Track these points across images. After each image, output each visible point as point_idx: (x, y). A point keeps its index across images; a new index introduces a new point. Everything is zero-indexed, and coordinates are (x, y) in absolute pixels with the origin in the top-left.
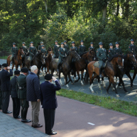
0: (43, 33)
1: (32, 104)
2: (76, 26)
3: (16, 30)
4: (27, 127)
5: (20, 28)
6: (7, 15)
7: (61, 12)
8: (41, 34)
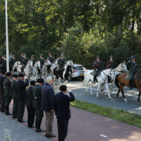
0: (60, 45)
1: (46, 114)
2: (92, 40)
3: (34, 41)
4: (41, 136)
5: (38, 40)
6: (26, 27)
7: (78, 26)
8: (58, 46)
